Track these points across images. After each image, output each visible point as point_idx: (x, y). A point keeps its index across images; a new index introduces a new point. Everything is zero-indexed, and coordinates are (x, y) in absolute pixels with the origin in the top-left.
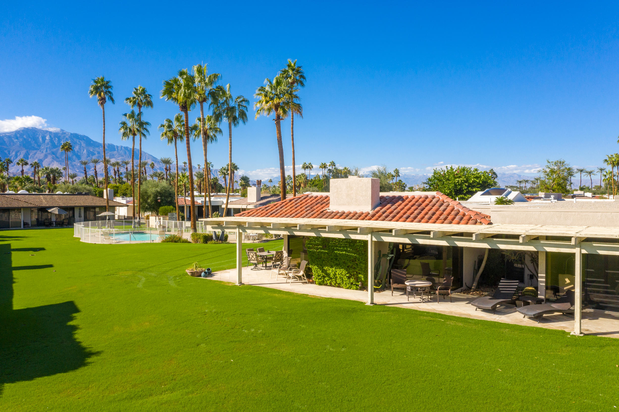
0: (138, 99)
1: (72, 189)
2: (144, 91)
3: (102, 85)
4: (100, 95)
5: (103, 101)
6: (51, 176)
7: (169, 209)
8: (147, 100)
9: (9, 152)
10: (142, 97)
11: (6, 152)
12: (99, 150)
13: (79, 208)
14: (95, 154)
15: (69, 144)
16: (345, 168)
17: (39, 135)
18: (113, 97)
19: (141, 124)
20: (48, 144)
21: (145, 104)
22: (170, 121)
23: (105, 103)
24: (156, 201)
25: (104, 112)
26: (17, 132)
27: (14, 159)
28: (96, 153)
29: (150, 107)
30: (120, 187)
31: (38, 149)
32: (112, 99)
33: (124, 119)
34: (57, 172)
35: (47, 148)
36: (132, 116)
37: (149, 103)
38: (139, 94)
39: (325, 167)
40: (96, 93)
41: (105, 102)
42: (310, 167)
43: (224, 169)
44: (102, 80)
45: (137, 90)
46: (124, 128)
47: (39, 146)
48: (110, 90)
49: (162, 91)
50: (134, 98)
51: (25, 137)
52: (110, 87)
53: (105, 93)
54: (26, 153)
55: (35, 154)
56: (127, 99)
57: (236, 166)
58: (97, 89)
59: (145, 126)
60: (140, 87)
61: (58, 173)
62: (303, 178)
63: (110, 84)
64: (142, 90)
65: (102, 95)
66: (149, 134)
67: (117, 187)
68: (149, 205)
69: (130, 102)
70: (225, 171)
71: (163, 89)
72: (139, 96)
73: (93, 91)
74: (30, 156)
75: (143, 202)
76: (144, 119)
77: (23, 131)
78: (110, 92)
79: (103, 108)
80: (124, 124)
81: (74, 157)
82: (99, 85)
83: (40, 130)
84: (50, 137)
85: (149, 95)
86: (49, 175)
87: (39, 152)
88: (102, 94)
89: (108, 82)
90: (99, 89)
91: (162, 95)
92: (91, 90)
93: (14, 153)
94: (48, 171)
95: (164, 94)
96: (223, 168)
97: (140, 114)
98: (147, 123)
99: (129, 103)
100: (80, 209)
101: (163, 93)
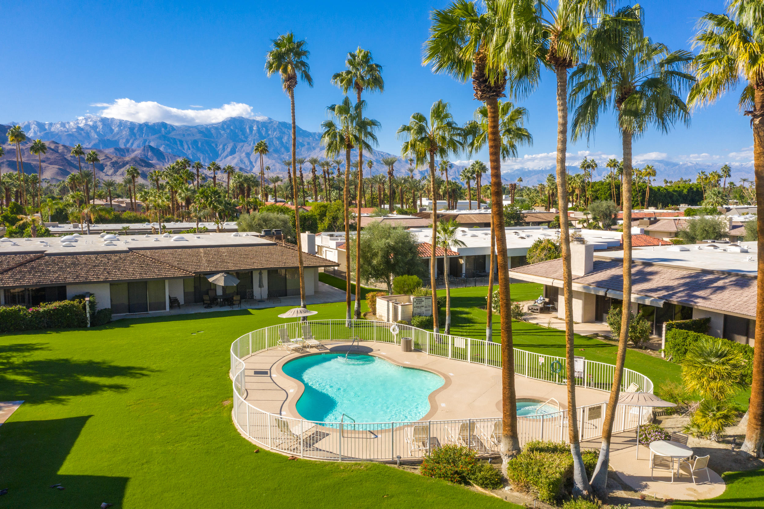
0: (355, 74)
1: (259, 219)
2: (367, 58)
3: (290, 50)
4: (285, 71)
5: (291, 81)
6: (246, 185)
7: (412, 283)
8: (372, 75)
9: (216, 145)
10: (362, 71)
11: (213, 145)
12: (309, 141)
13: (259, 271)
14: (304, 145)
15: (265, 144)
16: (649, 167)
17: (246, 125)
18: (311, 73)
19: (363, 125)
20: (255, 134)
21: (369, 84)
22: (420, 118)
23: (294, 86)
24: (387, 262)
25: (293, 104)
26: (224, 123)
27: (221, 154)
28: (306, 143)
29: (378, 90)
30: (329, 206)
31: (244, 141)
32: (308, 78)
33: (330, 116)
34: (251, 180)
35: (254, 140)
36: (345, 109)
37: (377, 82)
38: (359, 64)
39: (615, 165)
40: (278, 68)
41: (296, 83)
42: (592, 166)
43: (468, 172)
44: (290, 40)
45: (354, 56)
46: (329, 134)
47: (246, 138)
48: (304, 59)
49: (428, 43)
50: (349, 72)
51: (232, 128)
52: (305, 53)
53: (296, 66)
54: (233, 146)
55: (242, 147)
56: (336, 76)
57: (485, 167)
58: (279, 58)
59: (369, 129)
60: (360, 52)
61: (253, 182)
62: (578, 180)
63: (304, 48)
64: (363, 57)
65: (289, 70)
66: (377, 144)
67: (325, 207)
68: (373, 267)
69: (342, 81)
70: (469, 175)
71: (431, 38)
72: (357, 69)
73: (273, 63)
74: (237, 150)
75: (364, 264)
76: (366, 115)
77: (230, 121)
78: (304, 64)
79: (292, 97)
80: (330, 125)
81: (283, 149)
82: (283, 50)
83: (248, 120)
84: (258, 127)
85: (377, 66)
86: (243, 185)
87: (246, 144)
88: (289, 67)
89: (300, 45)
90: (284, 58)
91: (428, 53)
92: (269, 62)
93: (221, 147)
94: (241, 180)
95: (434, 51)
96: (466, 169)
97: (360, 105)
98: (373, 123)
99: (339, 83)
100: (260, 274)
101: (431, 49)
